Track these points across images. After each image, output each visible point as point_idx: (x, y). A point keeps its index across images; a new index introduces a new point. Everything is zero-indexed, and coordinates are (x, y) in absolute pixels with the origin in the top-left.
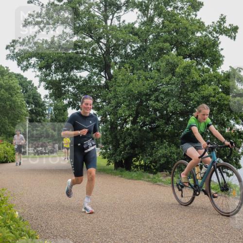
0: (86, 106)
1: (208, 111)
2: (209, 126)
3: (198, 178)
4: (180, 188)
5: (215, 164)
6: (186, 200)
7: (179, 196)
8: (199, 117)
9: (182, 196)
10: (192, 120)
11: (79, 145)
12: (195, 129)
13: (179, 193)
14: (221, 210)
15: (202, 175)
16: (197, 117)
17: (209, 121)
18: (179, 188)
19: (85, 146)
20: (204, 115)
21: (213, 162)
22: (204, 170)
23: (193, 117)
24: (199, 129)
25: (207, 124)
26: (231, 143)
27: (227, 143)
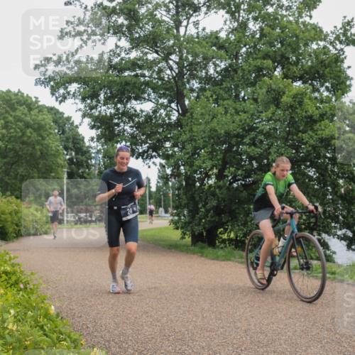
0: (121, 161)
1: (289, 166)
2: (290, 185)
3: (275, 253)
4: (255, 266)
5: (294, 235)
8: (278, 173)
10: (268, 177)
11: (115, 208)
12: (271, 190)
13: (252, 272)
14: (302, 294)
15: (280, 249)
16: (274, 174)
18: (253, 267)
19: (123, 212)
20: (283, 170)
21: (293, 232)
22: (282, 242)
23: (269, 173)
24: (276, 189)
25: (287, 183)
26: (316, 208)
27: (311, 207)
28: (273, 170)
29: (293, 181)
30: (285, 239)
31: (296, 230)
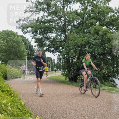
0: (39, 54)
1: (90, 57)
2: (90, 62)
4: (81, 87)
6: (83, 92)
7: (81, 90)
9: (82, 90)
12: (84, 64)
13: (81, 89)
15: (88, 82)
16: (85, 59)
17: (90, 60)
19: (39, 69)
20: (88, 58)
21: (91, 77)
22: (88, 80)
23: (84, 59)
24: (86, 64)
25: (89, 62)
26: (98, 69)
27: (97, 69)
28: (85, 58)
29: (91, 61)
30: (89, 79)
31: (92, 76)
